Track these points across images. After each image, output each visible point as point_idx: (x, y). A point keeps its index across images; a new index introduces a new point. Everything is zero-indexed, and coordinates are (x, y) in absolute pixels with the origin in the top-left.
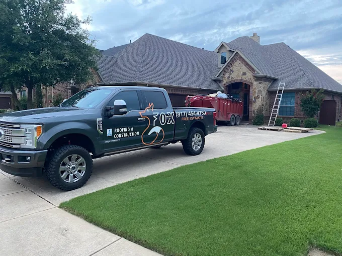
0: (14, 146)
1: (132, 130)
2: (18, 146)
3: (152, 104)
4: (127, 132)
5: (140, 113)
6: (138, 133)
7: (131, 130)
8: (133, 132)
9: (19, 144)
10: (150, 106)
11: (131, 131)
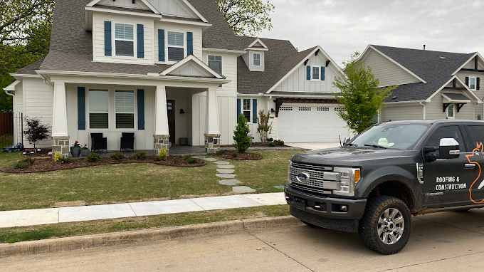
0: (325, 192)
1: (458, 180)
2: (330, 193)
3: (481, 143)
4: (452, 183)
5: (467, 156)
6: (464, 186)
7: (456, 179)
8: (458, 183)
9: (332, 190)
10: (478, 146)
11: (456, 182)
